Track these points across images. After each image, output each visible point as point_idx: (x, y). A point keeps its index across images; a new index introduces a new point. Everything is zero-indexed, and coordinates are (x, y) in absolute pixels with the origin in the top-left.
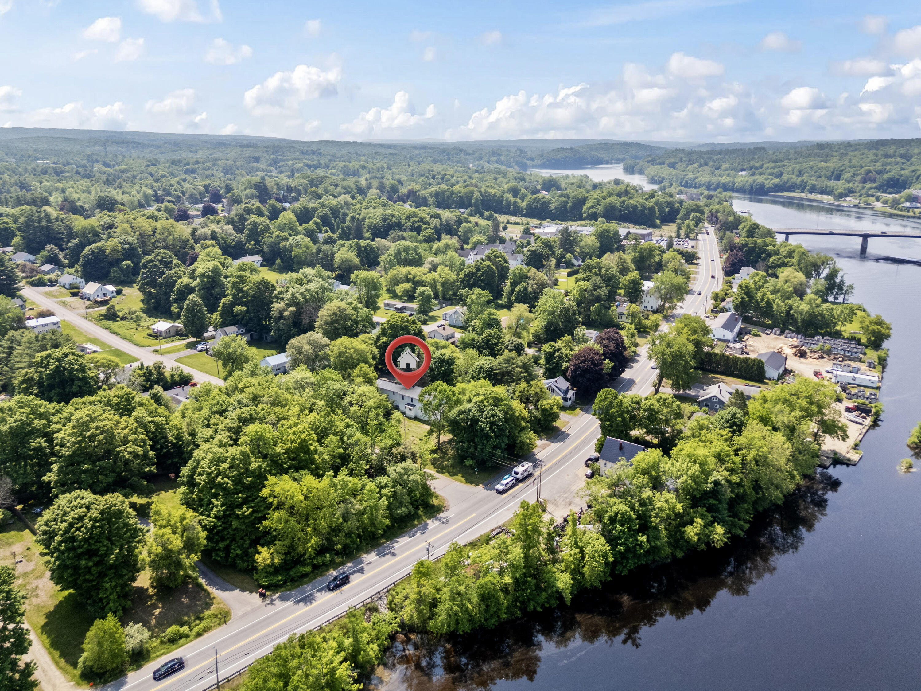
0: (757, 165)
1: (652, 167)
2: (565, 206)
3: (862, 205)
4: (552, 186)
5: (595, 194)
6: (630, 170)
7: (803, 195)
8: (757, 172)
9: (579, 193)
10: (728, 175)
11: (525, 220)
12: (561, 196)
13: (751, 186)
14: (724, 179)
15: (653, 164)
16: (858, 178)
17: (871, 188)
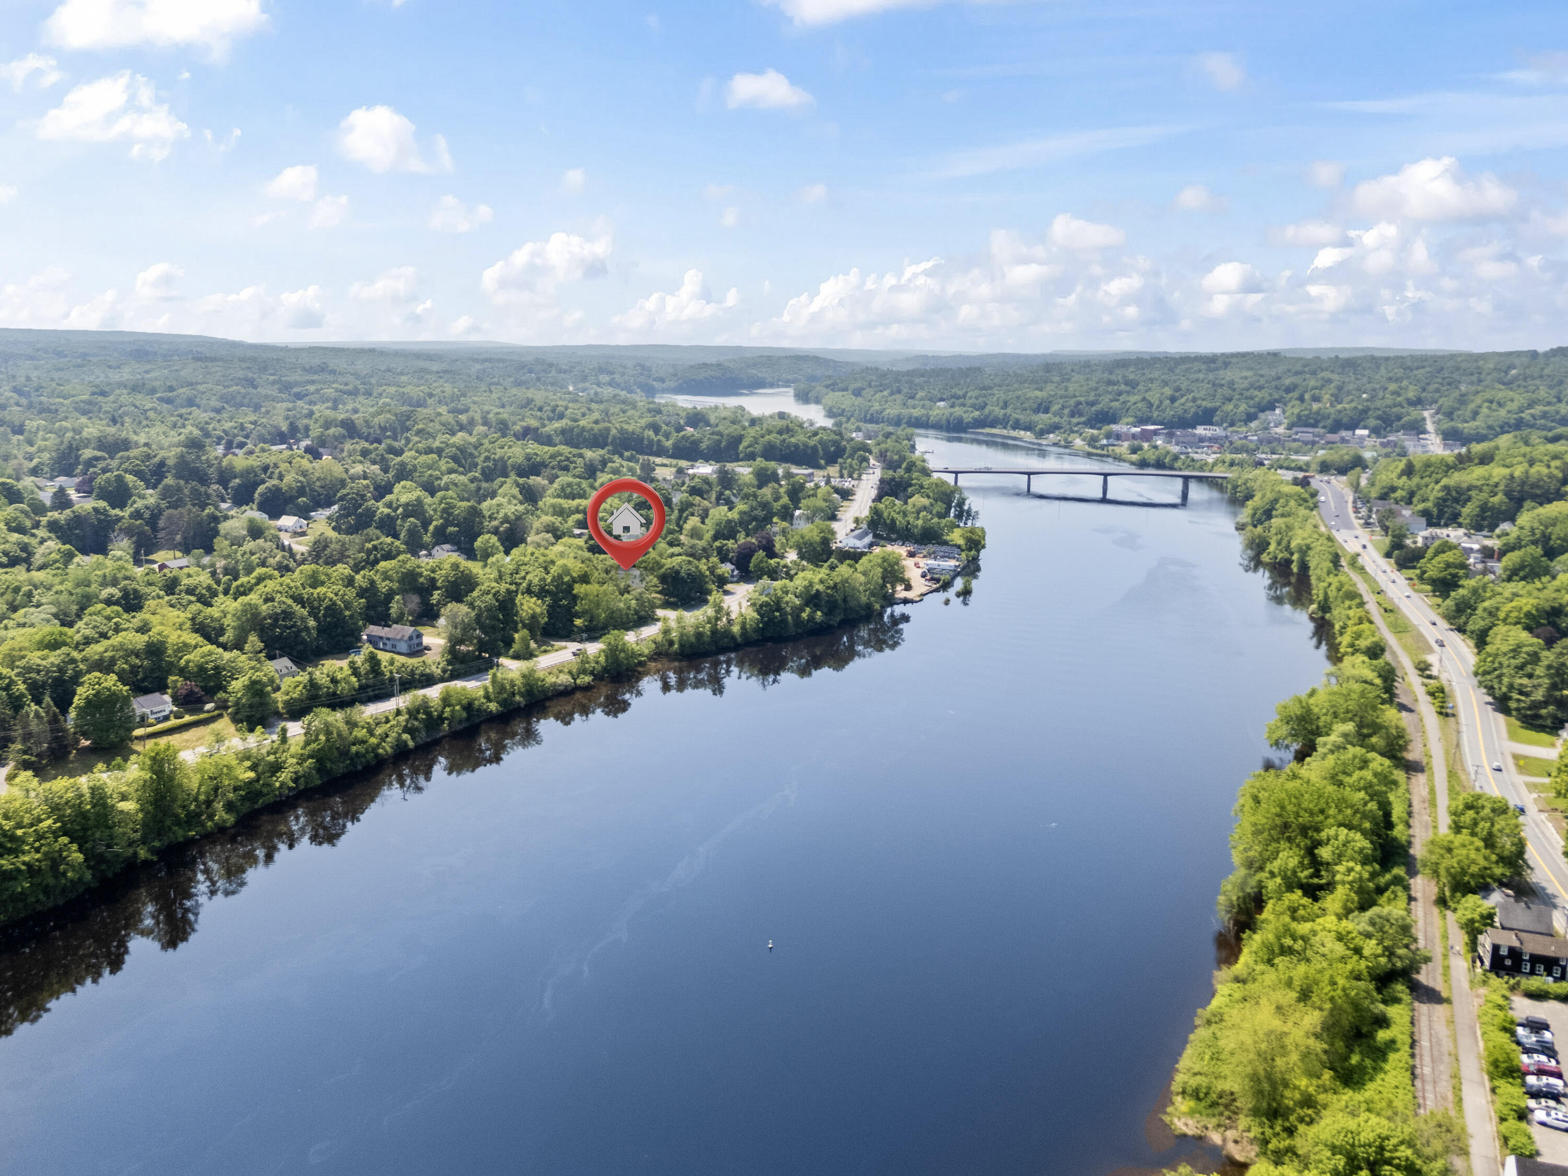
0: (961, 393)
1: (831, 394)
2: (719, 446)
3: (1063, 443)
4: (700, 420)
5: (752, 432)
6: (804, 397)
7: (1005, 432)
8: (958, 402)
9: (734, 430)
10: (923, 406)
11: (674, 462)
12: (713, 434)
13: (948, 422)
14: (917, 412)
15: (833, 390)
16: (1066, 411)
17: (1078, 424)
